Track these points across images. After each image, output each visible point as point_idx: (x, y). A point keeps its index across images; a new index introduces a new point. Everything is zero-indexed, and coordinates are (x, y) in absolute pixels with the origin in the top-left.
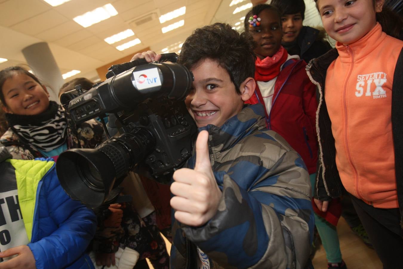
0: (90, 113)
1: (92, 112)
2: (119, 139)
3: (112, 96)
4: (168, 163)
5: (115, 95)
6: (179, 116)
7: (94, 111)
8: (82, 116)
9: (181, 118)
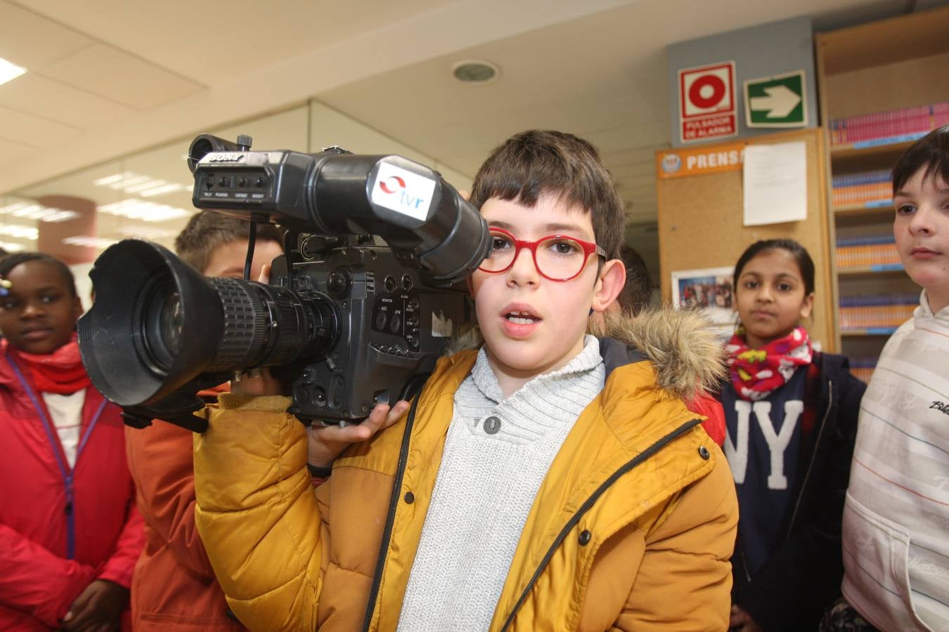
0: (238, 195)
1: (244, 196)
2: (263, 288)
3: (307, 188)
4: (336, 403)
5: (314, 189)
6: (411, 321)
7: (250, 196)
8: (217, 194)
9: (413, 327)
